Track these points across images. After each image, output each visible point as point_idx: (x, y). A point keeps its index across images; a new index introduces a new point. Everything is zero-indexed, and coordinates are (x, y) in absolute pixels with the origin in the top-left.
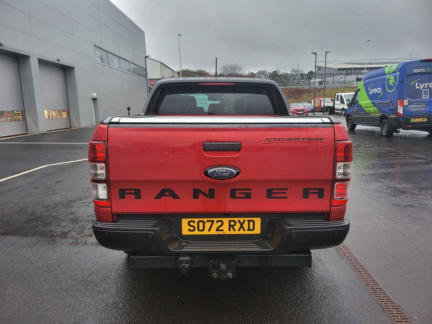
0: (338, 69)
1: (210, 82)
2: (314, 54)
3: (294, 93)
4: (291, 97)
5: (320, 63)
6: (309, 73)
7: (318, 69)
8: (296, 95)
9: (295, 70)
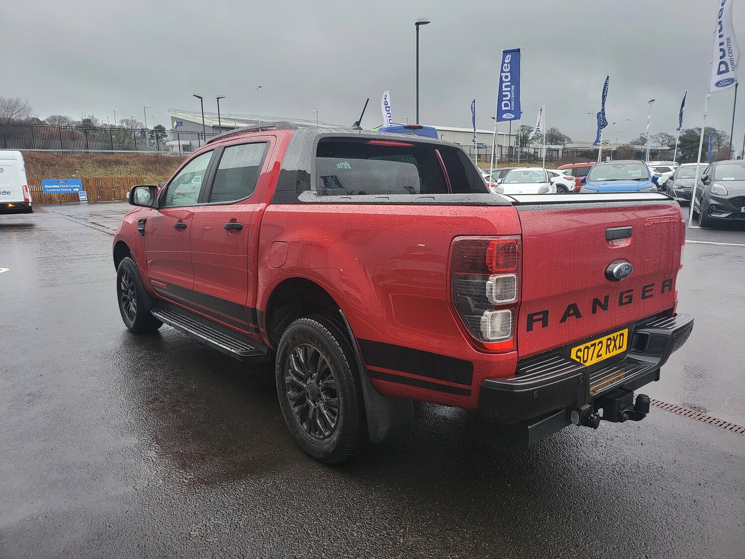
0: (213, 127)
1: (378, 140)
2: (199, 97)
3: (155, 162)
4: (149, 170)
5: (179, 114)
6: (156, 128)
7: (177, 123)
8: (158, 166)
9: (127, 122)
